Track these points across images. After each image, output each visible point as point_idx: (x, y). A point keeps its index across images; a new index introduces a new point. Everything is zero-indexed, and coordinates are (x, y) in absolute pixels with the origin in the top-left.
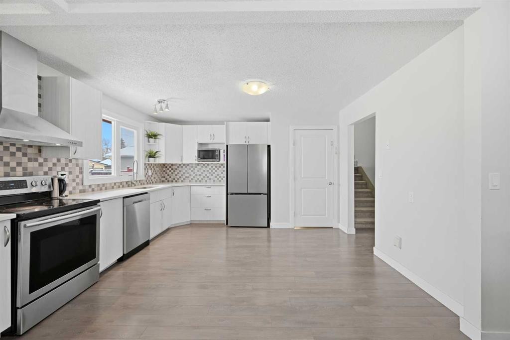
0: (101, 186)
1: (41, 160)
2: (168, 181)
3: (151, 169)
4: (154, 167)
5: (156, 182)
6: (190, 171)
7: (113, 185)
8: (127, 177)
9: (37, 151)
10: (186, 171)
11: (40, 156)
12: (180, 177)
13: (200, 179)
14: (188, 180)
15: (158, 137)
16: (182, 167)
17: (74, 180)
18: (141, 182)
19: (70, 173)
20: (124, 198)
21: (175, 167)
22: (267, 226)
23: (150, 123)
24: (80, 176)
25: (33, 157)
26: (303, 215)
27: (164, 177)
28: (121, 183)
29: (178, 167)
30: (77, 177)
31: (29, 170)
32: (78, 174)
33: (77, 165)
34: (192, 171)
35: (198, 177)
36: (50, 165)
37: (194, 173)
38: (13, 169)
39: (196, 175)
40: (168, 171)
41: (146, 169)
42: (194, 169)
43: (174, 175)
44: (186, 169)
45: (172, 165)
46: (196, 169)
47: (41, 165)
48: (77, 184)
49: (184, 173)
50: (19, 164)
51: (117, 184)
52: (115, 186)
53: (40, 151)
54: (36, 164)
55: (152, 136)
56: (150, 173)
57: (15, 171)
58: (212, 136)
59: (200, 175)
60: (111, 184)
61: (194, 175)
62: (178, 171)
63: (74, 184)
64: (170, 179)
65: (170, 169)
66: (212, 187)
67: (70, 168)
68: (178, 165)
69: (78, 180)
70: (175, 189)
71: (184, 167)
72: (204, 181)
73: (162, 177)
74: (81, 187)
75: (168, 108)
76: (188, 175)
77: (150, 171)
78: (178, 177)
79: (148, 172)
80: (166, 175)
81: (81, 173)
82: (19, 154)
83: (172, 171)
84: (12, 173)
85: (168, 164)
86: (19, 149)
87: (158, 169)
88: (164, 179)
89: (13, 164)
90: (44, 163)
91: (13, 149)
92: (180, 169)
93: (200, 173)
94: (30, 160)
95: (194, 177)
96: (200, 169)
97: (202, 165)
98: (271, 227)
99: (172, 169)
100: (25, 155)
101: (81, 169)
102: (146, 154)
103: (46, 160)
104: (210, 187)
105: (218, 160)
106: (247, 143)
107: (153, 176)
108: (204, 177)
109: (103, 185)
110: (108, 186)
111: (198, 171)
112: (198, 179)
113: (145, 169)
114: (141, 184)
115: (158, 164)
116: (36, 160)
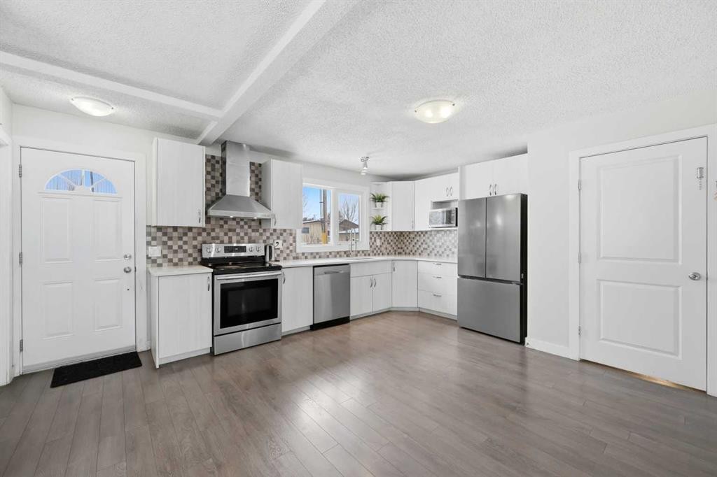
0: (315, 254)
1: (261, 231)
2: (406, 253)
3: (381, 238)
4: (384, 236)
5: (388, 254)
6: (428, 241)
7: (328, 254)
8: (345, 246)
9: (258, 223)
10: (424, 241)
11: (261, 227)
12: (418, 249)
13: (440, 252)
14: (425, 254)
15: (386, 199)
16: (420, 236)
17: (288, 248)
18: (365, 252)
19: (284, 241)
20: (314, 267)
21: (412, 236)
22: (519, 341)
23: (378, 185)
24: (294, 244)
25: (255, 228)
26: (603, 339)
27: (402, 248)
28: (338, 253)
29: (416, 236)
30: (291, 245)
31: (253, 239)
32: (291, 242)
33: (291, 234)
34: (431, 241)
35: (438, 249)
36: (268, 234)
37: (433, 244)
38: (242, 238)
39: (436, 247)
40: (405, 241)
41: (373, 238)
42: (433, 238)
43: (411, 246)
44: (424, 238)
45: (410, 232)
46: (436, 238)
47: (261, 234)
48: (291, 251)
49: (422, 244)
50: (246, 234)
51: (333, 254)
52: (330, 256)
53: (260, 223)
54: (257, 234)
55: (380, 199)
56: (378, 243)
57: (243, 239)
58: (449, 189)
59: (440, 247)
60: (326, 253)
61: (433, 246)
62: (415, 241)
63: (288, 251)
64: (407, 251)
65: (408, 238)
66: (443, 264)
67: (284, 237)
68: (416, 233)
69: (291, 248)
70: (396, 263)
71: (422, 235)
72: (445, 255)
73: (399, 248)
74: (294, 255)
75: (367, 167)
76: (426, 246)
77: (378, 241)
78: (416, 249)
79: (375, 241)
80: (403, 246)
81: (295, 241)
82: (246, 227)
83: (410, 241)
84: (242, 241)
85: (406, 232)
86: (246, 223)
87: (392, 238)
88: (401, 251)
89: (242, 234)
90: (264, 233)
91: (242, 223)
92: (418, 238)
93: (441, 244)
94: (253, 231)
95: (433, 249)
96: (441, 238)
97: (443, 233)
98: (526, 346)
99: (410, 238)
100: (250, 227)
101: (294, 238)
102: (371, 221)
103: (265, 230)
104: (439, 264)
105: (455, 225)
106: (493, 195)
107: (384, 246)
108: (445, 250)
109: (317, 253)
110: (322, 254)
111: (438, 241)
112: (438, 252)
113: (371, 238)
114: (365, 255)
115: (392, 233)
116: (258, 231)
